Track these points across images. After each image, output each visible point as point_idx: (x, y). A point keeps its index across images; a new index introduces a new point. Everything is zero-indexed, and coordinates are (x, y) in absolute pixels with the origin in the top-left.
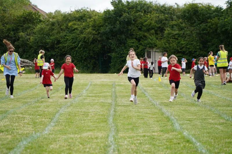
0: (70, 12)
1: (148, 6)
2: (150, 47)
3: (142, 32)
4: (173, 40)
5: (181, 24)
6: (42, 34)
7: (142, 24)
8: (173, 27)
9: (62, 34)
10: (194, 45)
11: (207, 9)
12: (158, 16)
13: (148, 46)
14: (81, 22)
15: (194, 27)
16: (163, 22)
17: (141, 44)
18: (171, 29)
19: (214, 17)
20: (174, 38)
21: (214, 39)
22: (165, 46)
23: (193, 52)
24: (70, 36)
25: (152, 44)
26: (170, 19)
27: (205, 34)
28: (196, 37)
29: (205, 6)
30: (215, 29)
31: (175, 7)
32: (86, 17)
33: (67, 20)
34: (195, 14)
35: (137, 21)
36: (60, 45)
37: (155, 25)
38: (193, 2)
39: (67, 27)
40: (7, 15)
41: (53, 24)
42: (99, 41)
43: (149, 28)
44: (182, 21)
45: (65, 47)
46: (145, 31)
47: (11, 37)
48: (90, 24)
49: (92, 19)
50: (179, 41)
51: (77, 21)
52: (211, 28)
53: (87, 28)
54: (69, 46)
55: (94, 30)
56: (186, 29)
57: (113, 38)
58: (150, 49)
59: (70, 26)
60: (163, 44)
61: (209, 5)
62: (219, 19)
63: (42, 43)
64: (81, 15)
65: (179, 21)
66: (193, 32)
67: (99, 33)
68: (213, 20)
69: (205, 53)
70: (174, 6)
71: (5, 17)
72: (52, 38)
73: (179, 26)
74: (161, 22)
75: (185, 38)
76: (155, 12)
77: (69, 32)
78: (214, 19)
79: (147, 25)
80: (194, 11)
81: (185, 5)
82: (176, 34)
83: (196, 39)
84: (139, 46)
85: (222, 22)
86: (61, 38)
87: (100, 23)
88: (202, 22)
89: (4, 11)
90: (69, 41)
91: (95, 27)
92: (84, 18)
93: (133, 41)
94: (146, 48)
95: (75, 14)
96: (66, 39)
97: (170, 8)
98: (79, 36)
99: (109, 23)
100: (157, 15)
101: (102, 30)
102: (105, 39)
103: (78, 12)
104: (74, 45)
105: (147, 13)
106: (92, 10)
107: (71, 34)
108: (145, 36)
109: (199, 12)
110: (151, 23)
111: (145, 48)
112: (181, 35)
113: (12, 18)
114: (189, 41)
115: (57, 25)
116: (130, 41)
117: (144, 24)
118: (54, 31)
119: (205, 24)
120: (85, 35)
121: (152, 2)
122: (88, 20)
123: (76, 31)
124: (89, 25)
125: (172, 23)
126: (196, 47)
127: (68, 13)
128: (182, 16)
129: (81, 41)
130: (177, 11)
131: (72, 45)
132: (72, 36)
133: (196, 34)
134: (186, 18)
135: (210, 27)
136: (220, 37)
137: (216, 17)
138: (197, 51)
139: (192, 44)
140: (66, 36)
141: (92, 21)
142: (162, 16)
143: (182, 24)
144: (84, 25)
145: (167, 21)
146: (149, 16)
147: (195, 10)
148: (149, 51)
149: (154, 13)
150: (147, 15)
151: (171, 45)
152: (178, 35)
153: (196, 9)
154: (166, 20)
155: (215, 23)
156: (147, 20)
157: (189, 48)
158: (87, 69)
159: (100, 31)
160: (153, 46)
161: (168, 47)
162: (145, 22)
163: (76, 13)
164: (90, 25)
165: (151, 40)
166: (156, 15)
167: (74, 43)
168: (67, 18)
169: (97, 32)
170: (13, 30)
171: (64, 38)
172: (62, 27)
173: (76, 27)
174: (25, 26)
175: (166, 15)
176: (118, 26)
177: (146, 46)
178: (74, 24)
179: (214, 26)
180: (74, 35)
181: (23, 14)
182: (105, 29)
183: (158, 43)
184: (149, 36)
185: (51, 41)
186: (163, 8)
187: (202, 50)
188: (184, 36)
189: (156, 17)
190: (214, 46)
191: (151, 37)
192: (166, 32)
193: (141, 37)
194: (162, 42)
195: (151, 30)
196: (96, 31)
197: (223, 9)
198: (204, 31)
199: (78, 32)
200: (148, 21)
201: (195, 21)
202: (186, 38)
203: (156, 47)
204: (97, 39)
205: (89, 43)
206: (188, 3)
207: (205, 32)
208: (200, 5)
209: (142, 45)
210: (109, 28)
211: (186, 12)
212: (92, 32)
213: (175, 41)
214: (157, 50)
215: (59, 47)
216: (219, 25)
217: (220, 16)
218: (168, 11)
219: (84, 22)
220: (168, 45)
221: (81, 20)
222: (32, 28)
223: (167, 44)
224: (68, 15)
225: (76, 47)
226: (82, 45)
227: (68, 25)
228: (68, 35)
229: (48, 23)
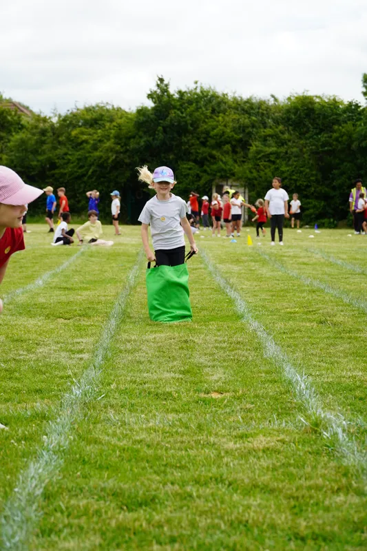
0: (75, 111)
1: (219, 99)
2: (221, 177)
3: (207, 148)
4: (265, 163)
5: (280, 135)
6: (23, 150)
7: (207, 133)
8: (267, 140)
9: (61, 151)
10: (306, 174)
11: (332, 106)
12: (238, 120)
13: (219, 174)
14: (95, 129)
15: (306, 139)
16: (247, 131)
17: (205, 171)
18: (262, 144)
19: (346, 122)
20: (267, 160)
21: (345, 164)
22: (250, 176)
23: (303, 188)
24: (73, 154)
25: (225, 171)
26: (261, 126)
27: (328, 153)
28: (310, 159)
29: (327, 101)
30: (346, 143)
31: (270, 104)
32: (105, 120)
33: (68, 126)
34: (308, 115)
35: (198, 127)
36: (57, 171)
37: (233, 136)
38: (305, 94)
39: (69, 139)
41: (43, 133)
42: (126, 164)
43: (221, 142)
44: (283, 129)
45: (66, 174)
46: (213, 147)
48: (111, 133)
49: (115, 124)
50: (277, 166)
51: (88, 127)
52: (340, 142)
53: (105, 141)
54: (73, 174)
55: (119, 144)
56: (290, 144)
57: (152, 160)
58: (221, 180)
59: (75, 137)
60: (247, 171)
61: (334, 100)
62: (354, 125)
63: (22, 167)
64: (95, 115)
65: (277, 128)
66: (305, 150)
67: (127, 151)
68: (343, 127)
69: (326, 189)
70: (269, 100)
72: (40, 158)
73: (278, 137)
74: (244, 131)
75: (289, 160)
76: (233, 112)
77: (73, 148)
78: (345, 125)
79: (216, 135)
80: (305, 110)
81: (289, 99)
82: (271, 153)
83: (311, 162)
84: (201, 174)
85: (362, 130)
86: (58, 158)
87: (130, 132)
88: (322, 131)
90: (72, 163)
91: (120, 139)
92: (100, 122)
93: (189, 167)
94: (213, 180)
95: (83, 115)
96: (66, 161)
97: (261, 104)
98: (92, 155)
99: (145, 133)
100: (236, 117)
101: (133, 145)
102: (138, 160)
103: (90, 110)
104: (80, 171)
105: (217, 114)
106: (115, 107)
107: (77, 151)
108: (213, 157)
109: (317, 112)
110: (224, 132)
111: (211, 178)
112: (282, 154)
114: (296, 166)
115: (50, 134)
116: (185, 166)
117: (212, 133)
118: (45, 147)
119: (327, 133)
120: (101, 154)
121: (227, 94)
122: (108, 125)
123: (85, 145)
124: (109, 136)
125: (264, 132)
126: (309, 178)
127: (71, 113)
128: (283, 119)
129: (93, 164)
130: (273, 110)
131: (77, 172)
132: (78, 154)
133: (309, 153)
134: (290, 123)
135: (337, 140)
136: (358, 159)
137: (349, 122)
138: (310, 186)
139: (301, 172)
140: (66, 154)
141: (114, 126)
142: (245, 118)
143: (283, 133)
144: (100, 135)
145: (254, 129)
146: (220, 118)
147: (308, 109)
148: (221, 184)
149: (230, 114)
150: (218, 116)
151: (262, 173)
152: (275, 156)
153: (310, 106)
154: (253, 126)
155: (348, 131)
156: (217, 126)
157: (296, 180)
158: (105, 217)
159: (128, 148)
160: (228, 175)
161: (257, 176)
162: (214, 129)
163: (85, 113)
164: (112, 135)
165: (225, 163)
166: (234, 117)
167: (81, 167)
168: (69, 122)
169: (124, 148)
171: (63, 159)
172: (60, 139)
173: (85, 137)
175: (254, 118)
176: (161, 136)
177: (215, 175)
178: (83, 133)
179: (345, 138)
180: (80, 153)
182: (138, 144)
183: (237, 169)
184: (221, 156)
185: (39, 163)
186: (248, 105)
187: (321, 183)
188: (286, 157)
189: (233, 120)
190: (345, 176)
191: (224, 159)
192: (253, 149)
193: (206, 159)
194: (245, 167)
195: (224, 145)
196: (122, 147)
197: (360, 106)
198: (325, 146)
199: (88, 146)
200: (220, 127)
201: (308, 128)
202: (291, 160)
203: (234, 178)
204: (123, 161)
205: (108, 168)
206: (296, 95)
207: (326, 148)
208: (318, 100)
209: (208, 174)
210: (145, 142)
211: (290, 112)
212: (113, 148)
213: (269, 167)
214: (234, 184)
215: (53, 175)
216: (355, 136)
217: (357, 120)
218: (257, 110)
219: (100, 129)
220: (255, 174)
221: (95, 126)
222: (7, 140)
223: (254, 171)
224: (72, 115)
225: (84, 175)
226: (94, 172)
227: (70, 134)
228: (70, 153)
229: (34, 131)
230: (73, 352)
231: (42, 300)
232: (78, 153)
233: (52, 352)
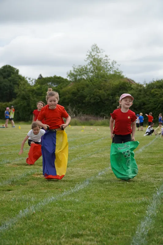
0: (153, 82)
9: (147, 98)
14: (161, 89)
33: (150, 88)
36: (146, 106)
39: (151, 94)
40: (107, 84)
41: (140, 91)
45: (149, 107)
47: (110, 100)
51: (158, 88)
54: (152, 107)
59: (153, 92)
64: (161, 84)
71: (106, 86)
72: (139, 101)
77: (152, 97)
86: (146, 101)
89: (105, 81)
90: (152, 103)
98: (159, 99)
104: (155, 106)
113: (112, 86)
115: (143, 91)
118: (141, 96)
123: (156, 95)
127: (151, 83)
129: (160, 103)
140: (149, 99)
163: (157, 83)
167: (155, 105)
168: (151, 86)
170: (112, 95)
171: (148, 101)
172: (147, 93)
173: (157, 93)
174: (120, 92)
178: (156, 91)
180: (155, 99)
181: (119, 83)
185: (139, 103)
199: (158, 96)
221: (161, 88)
225: (156, 108)
226: (160, 106)
227: (151, 91)
228: (151, 99)
229: (137, 90)
230: (156, 178)
231: (142, 157)
232: (154, 99)
233: (147, 178)
